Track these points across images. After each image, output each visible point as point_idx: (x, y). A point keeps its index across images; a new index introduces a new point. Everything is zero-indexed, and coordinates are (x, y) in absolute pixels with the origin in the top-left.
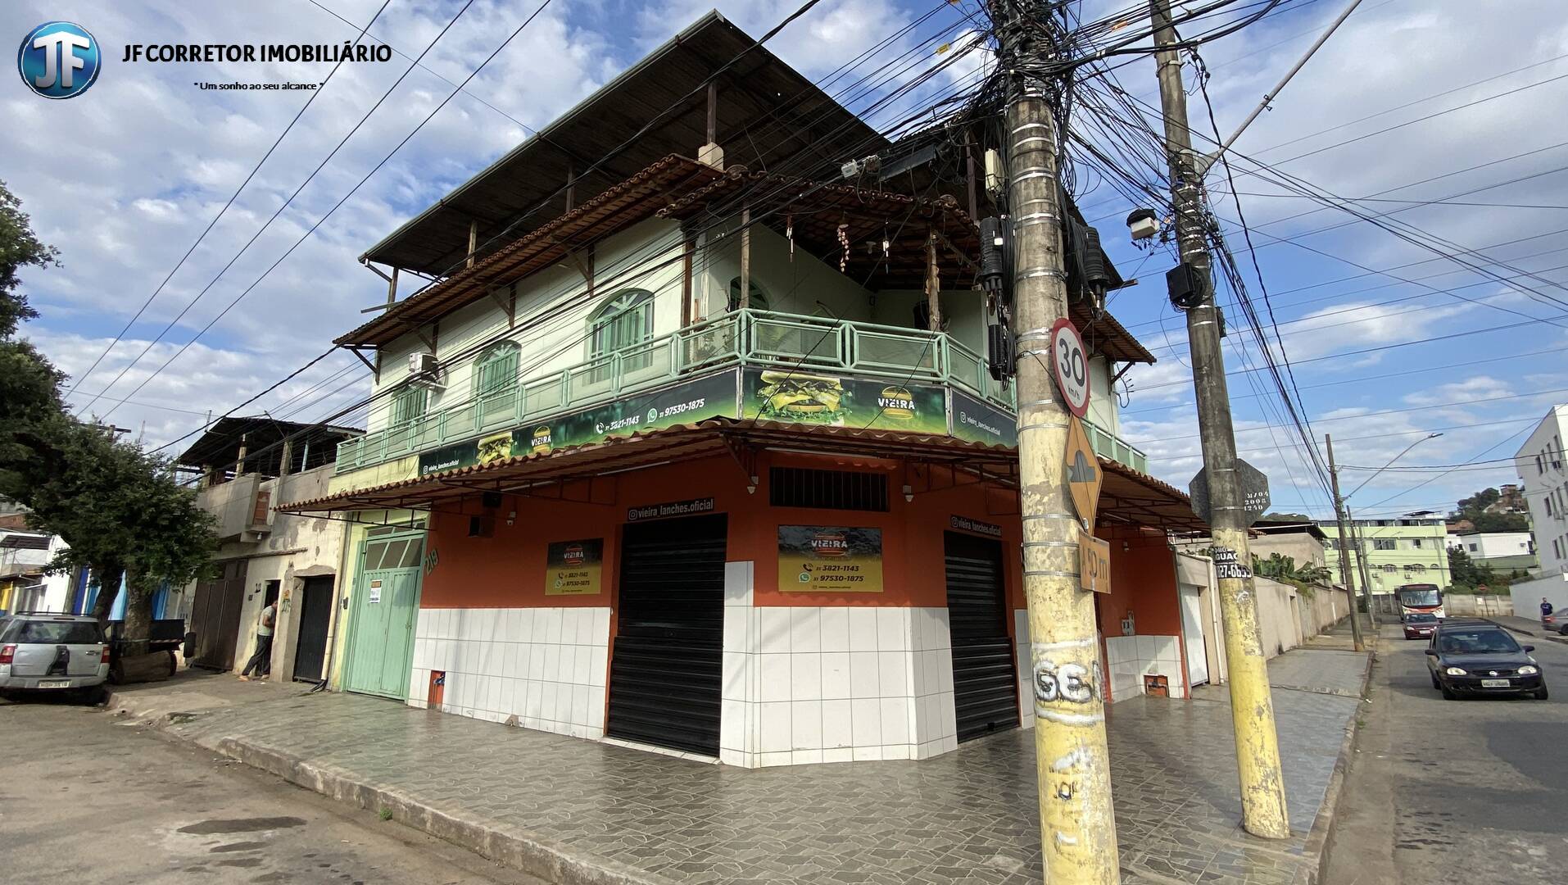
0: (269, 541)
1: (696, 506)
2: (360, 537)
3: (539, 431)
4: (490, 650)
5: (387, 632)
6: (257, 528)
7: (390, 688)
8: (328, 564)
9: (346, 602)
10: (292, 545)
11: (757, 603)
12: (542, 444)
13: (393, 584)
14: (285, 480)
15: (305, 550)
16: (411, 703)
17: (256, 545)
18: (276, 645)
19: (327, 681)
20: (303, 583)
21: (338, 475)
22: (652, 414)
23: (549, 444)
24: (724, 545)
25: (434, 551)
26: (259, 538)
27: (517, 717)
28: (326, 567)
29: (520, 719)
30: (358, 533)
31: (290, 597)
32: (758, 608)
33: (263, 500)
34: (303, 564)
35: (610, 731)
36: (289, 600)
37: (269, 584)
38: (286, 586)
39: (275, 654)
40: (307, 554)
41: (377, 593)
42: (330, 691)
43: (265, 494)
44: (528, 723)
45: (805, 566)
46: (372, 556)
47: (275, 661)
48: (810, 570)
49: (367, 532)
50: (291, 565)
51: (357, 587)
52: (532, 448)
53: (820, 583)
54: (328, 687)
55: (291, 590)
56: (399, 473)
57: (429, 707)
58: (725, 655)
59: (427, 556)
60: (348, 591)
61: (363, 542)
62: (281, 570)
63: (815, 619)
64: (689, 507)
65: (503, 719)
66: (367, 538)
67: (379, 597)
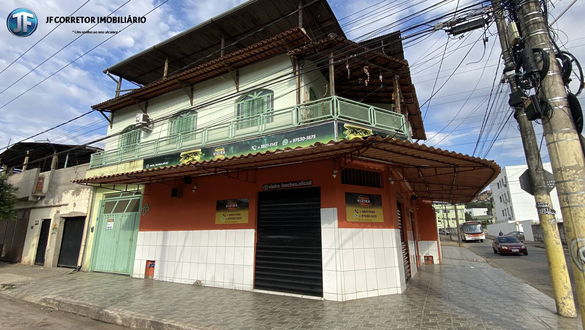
0: (44, 200)
1: (302, 184)
2: (101, 198)
3: (218, 149)
4: (183, 251)
5: (117, 243)
6: (39, 194)
7: (120, 269)
8: (81, 211)
9: (92, 229)
10: (59, 202)
11: (339, 227)
12: (220, 155)
13: (121, 220)
14: (54, 172)
15: (67, 205)
16: (134, 276)
17: (36, 202)
18: (49, 250)
19: (81, 267)
20: (64, 221)
21: (91, 169)
22: (285, 142)
23: (224, 154)
24: (319, 201)
25: (147, 204)
26: (39, 199)
27: (200, 281)
28: (80, 212)
29: (202, 282)
30: (100, 197)
31: (57, 227)
32: (340, 229)
33: (41, 181)
34: (65, 212)
35: (256, 286)
36: (57, 228)
37: (43, 221)
38: (54, 222)
39: (47, 255)
40: (68, 206)
41: (111, 224)
42: (83, 271)
43: (42, 178)
44: (208, 284)
45: (356, 210)
46: (107, 208)
47: (47, 257)
48: (358, 212)
49: (105, 196)
50: (58, 212)
51: (99, 222)
52: (214, 156)
53: (361, 218)
54: (82, 269)
55: (58, 223)
56: (130, 168)
57: (145, 278)
58: (323, 250)
59: (143, 207)
60: (94, 223)
61: (102, 201)
62: (52, 214)
63: (361, 233)
64: (298, 184)
65: (192, 282)
66: (104, 199)
67: (112, 226)
